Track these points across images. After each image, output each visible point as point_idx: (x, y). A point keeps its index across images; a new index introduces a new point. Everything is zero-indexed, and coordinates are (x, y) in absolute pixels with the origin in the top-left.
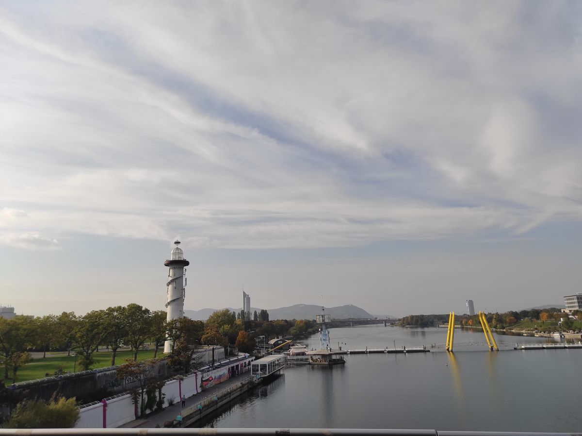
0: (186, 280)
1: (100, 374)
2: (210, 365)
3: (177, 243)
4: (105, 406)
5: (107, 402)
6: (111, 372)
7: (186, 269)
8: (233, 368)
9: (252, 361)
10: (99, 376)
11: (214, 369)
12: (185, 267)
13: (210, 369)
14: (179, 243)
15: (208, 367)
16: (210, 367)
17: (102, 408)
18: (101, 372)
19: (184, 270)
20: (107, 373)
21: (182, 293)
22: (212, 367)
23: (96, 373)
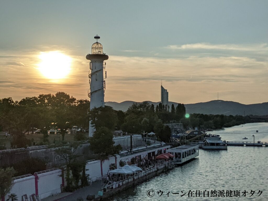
0: (106, 73)
1: (32, 151)
2: (128, 150)
3: (97, 38)
4: (37, 178)
5: (38, 175)
6: (42, 150)
7: (105, 63)
8: (149, 154)
9: (168, 149)
10: (31, 153)
11: (132, 154)
12: (105, 61)
13: (129, 153)
14: (98, 38)
15: (127, 151)
16: (129, 152)
17: (34, 180)
18: (34, 150)
19: (104, 63)
20: (38, 151)
21: (103, 84)
22: (130, 152)
23: (28, 151)
